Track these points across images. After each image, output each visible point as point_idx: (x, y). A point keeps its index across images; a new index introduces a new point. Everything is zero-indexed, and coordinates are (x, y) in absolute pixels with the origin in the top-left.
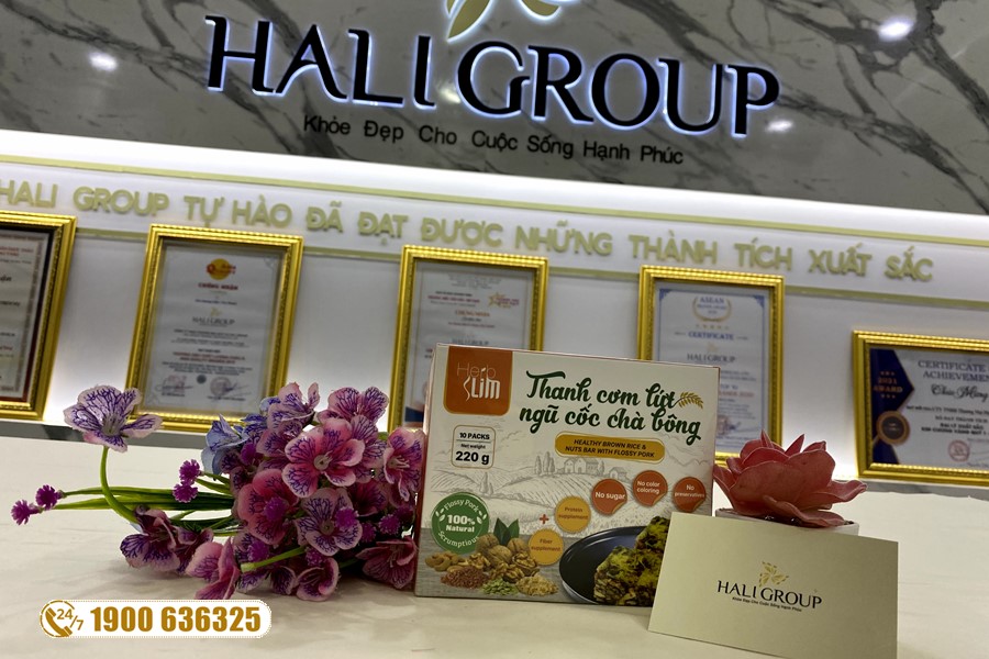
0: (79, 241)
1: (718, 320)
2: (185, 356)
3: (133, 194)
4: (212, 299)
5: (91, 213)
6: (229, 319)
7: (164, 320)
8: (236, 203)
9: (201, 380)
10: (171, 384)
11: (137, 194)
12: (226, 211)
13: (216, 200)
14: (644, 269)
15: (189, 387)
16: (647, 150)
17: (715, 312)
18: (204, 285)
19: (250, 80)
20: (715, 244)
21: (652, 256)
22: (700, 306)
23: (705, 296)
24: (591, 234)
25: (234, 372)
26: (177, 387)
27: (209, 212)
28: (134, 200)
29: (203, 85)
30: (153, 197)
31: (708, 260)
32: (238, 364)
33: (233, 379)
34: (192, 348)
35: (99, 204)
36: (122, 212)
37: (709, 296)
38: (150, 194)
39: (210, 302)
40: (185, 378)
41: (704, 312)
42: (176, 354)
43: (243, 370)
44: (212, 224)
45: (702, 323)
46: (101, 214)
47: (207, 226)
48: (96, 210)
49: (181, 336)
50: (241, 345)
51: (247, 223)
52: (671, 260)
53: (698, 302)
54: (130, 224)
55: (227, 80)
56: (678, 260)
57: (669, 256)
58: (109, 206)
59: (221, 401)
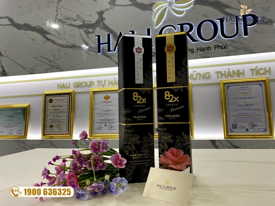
0: (76, 95)
1: (247, 93)
2: (101, 120)
3: (86, 82)
4: (106, 105)
5: (77, 88)
6: (110, 109)
7: (96, 111)
8: (109, 80)
9: (106, 125)
10: (99, 127)
11: (87, 82)
12: (107, 83)
13: (104, 81)
14: (221, 81)
15: (103, 128)
16: (216, 46)
17: (246, 91)
18: (104, 102)
19: (107, 50)
20: (243, 70)
21: (223, 77)
22: (240, 90)
23: (241, 86)
24: (204, 73)
25: (113, 123)
26: (100, 128)
27: (103, 84)
28: (86, 83)
29: (97, 53)
30: (90, 82)
31: (242, 75)
32: (114, 121)
33: (113, 125)
34: (103, 118)
35: (79, 86)
36: (84, 87)
37: (243, 86)
38: (90, 81)
39: (106, 106)
40: (102, 125)
41: (242, 91)
42: (99, 120)
43: (115, 122)
44: (104, 87)
45: (241, 95)
46: (80, 88)
47: (103, 87)
48: (78, 87)
49: (100, 115)
50: (114, 116)
51: (112, 85)
52: (230, 77)
53: (240, 88)
54: (86, 89)
55: (102, 50)
56: (232, 77)
57: (229, 76)
58: (81, 86)
59: (111, 130)
